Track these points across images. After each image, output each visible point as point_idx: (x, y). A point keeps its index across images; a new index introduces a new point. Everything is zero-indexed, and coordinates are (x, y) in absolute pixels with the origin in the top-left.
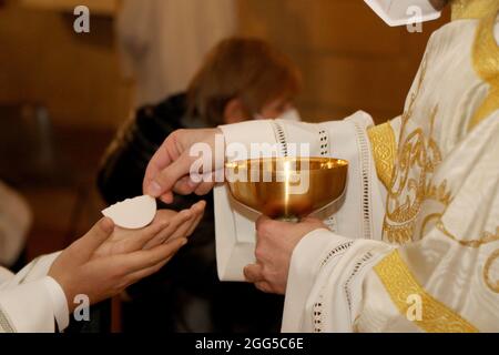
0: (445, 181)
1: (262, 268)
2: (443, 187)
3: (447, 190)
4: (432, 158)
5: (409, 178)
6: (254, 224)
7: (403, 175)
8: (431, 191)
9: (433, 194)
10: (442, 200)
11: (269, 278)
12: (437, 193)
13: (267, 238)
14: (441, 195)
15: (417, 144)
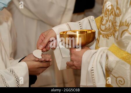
0: (126, 20)
1: (73, 62)
2: (126, 22)
3: (127, 22)
4: (118, 13)
5: (109, 19)
6: (69, 50)
7: (107, 18)
8: (122, 24)
9: (123, 24)
10: (126, 26)
11: (76, 65)
12: (124, 24)
13: (74, 54)
14: (126, 24)
15: (111, 9)
